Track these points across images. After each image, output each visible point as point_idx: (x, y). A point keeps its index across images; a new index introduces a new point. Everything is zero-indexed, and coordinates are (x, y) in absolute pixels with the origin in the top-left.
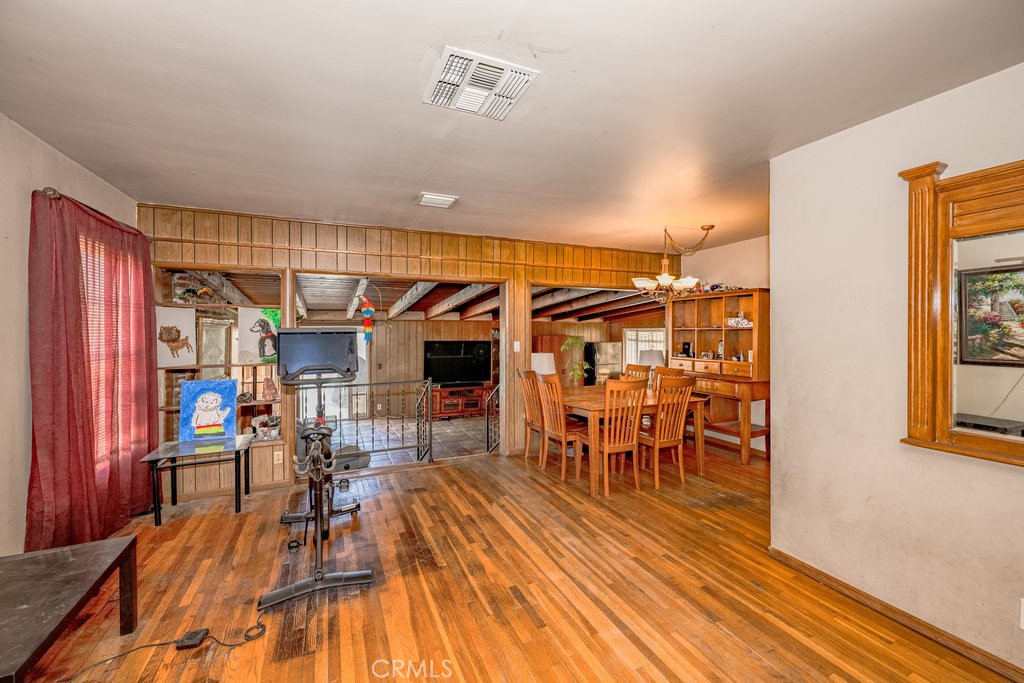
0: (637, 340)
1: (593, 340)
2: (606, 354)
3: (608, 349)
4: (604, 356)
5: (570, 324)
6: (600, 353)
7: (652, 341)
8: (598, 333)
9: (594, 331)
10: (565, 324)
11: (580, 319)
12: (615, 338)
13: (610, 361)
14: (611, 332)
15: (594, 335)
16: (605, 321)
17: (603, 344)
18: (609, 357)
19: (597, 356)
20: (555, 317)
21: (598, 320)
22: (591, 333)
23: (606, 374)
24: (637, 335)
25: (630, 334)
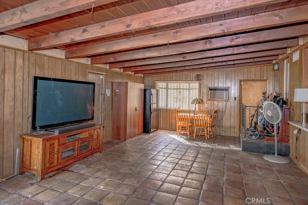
0: (167, 88)
24: (167, 85)
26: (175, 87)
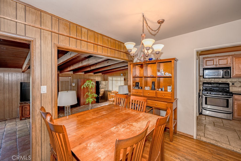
0: (112, 80)
1: (99, 80)
2: (103, 84)
3: (104, 83)
4: (102, 85)
5: (91, 75)
6: (101, 84)
7: (117, 80)
8: (100, 78)
9: (99, 77)
10: (89, 75)
11: (95, 73)
12: (105, 80)
13: (104, 87)
14: (104, 78)
15: (99, 79)
16: (102, 74)
17: (102, 82)
18: (104, 85)
19: (100, 85)
20: (86, 72)
21: (100, 74)
22: (98, 78)
23: (103, 91)
24: (112, 79)
25: (110, 78)
26: (115, 80)
